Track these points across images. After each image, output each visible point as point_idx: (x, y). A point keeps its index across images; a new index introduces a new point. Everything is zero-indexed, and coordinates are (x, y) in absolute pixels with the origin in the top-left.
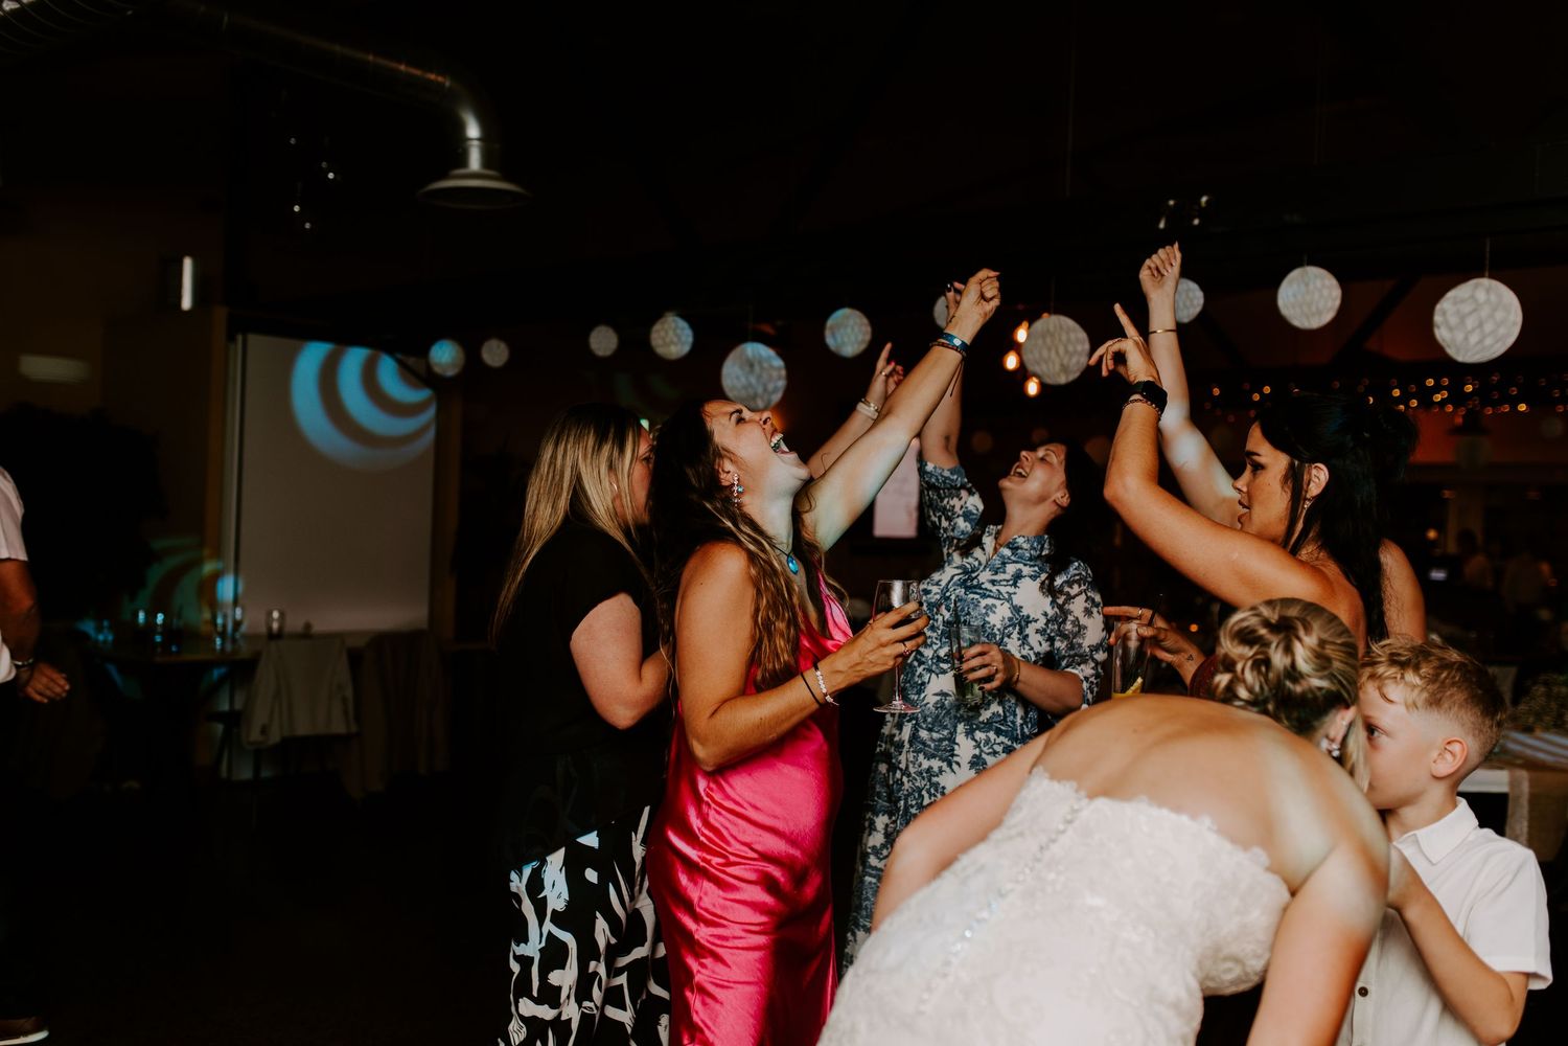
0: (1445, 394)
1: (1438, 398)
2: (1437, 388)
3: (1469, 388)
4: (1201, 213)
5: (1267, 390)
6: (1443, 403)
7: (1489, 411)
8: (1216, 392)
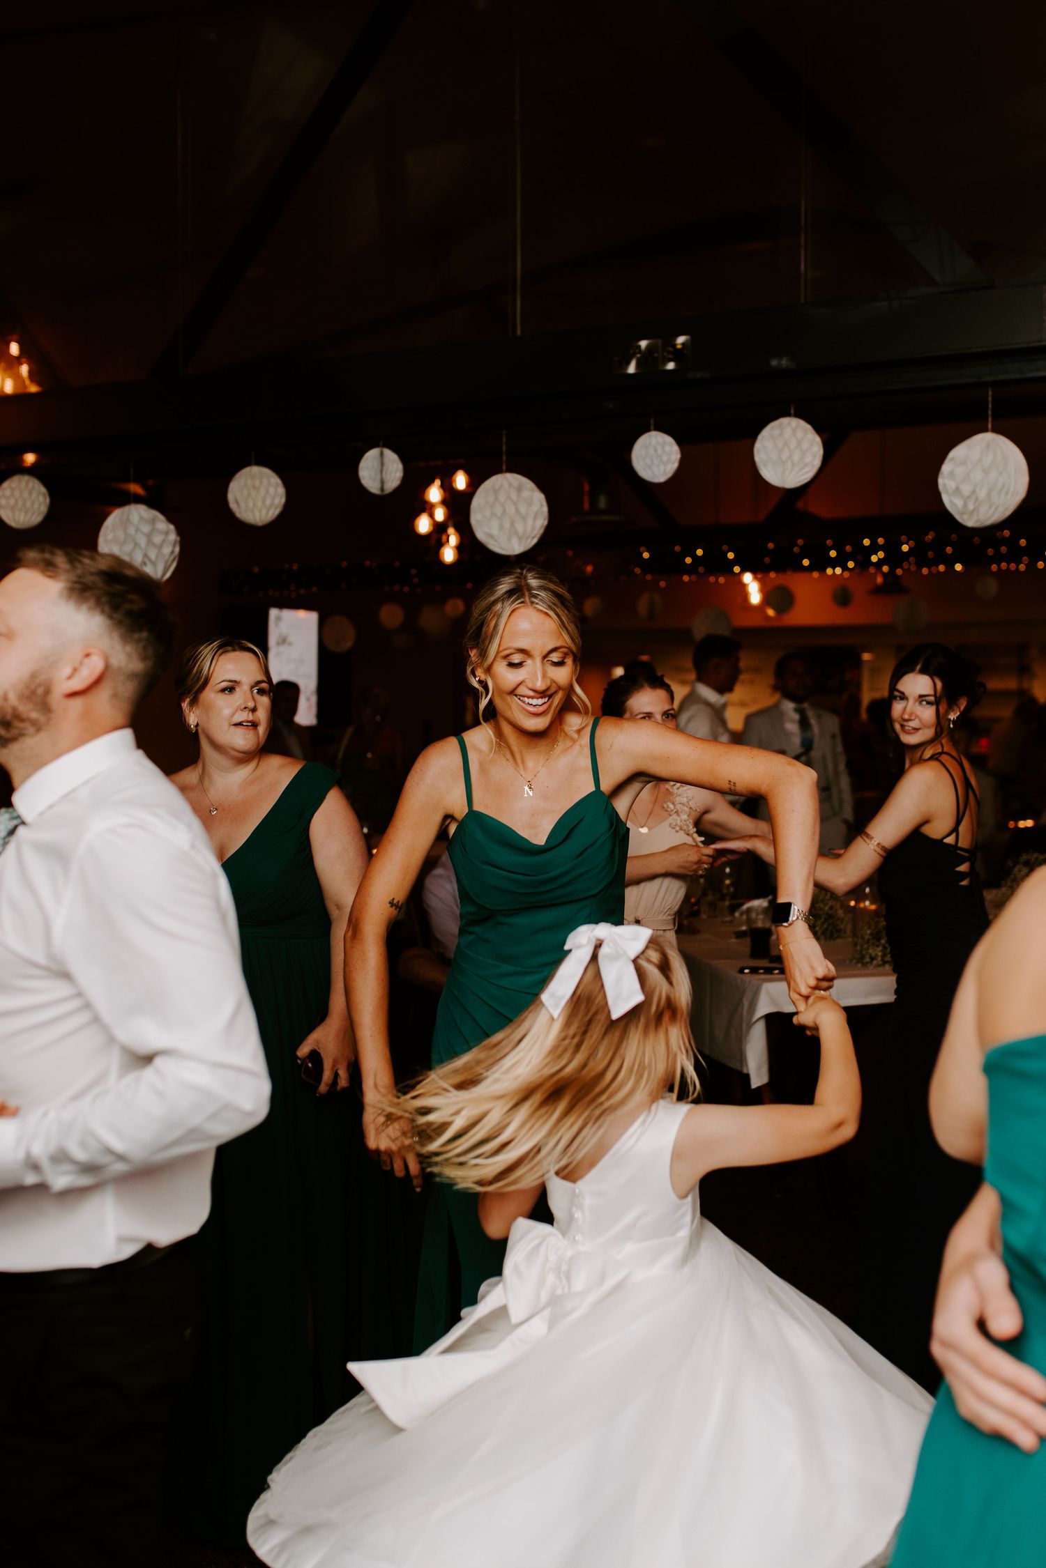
0: (881, 554)
1: (874, 559)
2: (874, 548)
3: (905, 548)
4: (677, 355)
5: (700, 552)
6: (881, 562)
7: (925, 571)
8: (646, 555)
